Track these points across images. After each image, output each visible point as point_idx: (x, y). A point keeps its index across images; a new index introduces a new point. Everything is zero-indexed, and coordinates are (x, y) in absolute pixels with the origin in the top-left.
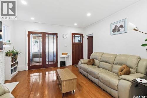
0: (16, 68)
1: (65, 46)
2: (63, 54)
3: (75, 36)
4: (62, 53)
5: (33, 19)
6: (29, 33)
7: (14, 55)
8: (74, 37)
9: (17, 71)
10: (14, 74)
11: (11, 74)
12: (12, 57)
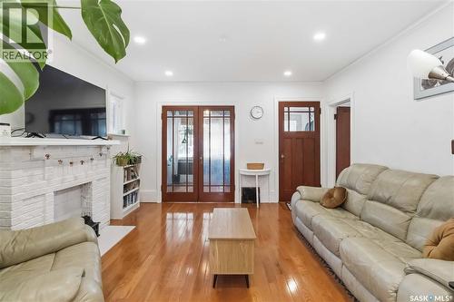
0: (135, 193)
1: (257, 143)
2: (250, 166)
3: (289, 112)
4: (248, 165)
5: (169, 73)
6: (165, 109)
7: (130, 163)
8: (286, 114)
9: (138, 202)
10: (132, 207)
11: (125, 206)
12: (125, 169)
